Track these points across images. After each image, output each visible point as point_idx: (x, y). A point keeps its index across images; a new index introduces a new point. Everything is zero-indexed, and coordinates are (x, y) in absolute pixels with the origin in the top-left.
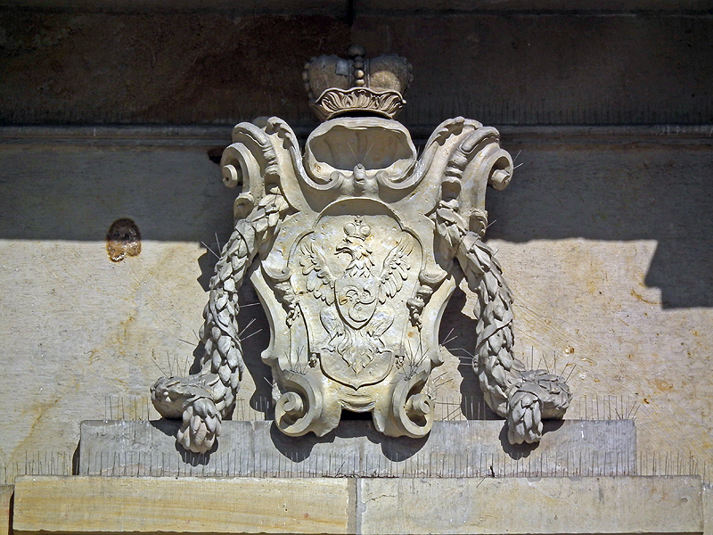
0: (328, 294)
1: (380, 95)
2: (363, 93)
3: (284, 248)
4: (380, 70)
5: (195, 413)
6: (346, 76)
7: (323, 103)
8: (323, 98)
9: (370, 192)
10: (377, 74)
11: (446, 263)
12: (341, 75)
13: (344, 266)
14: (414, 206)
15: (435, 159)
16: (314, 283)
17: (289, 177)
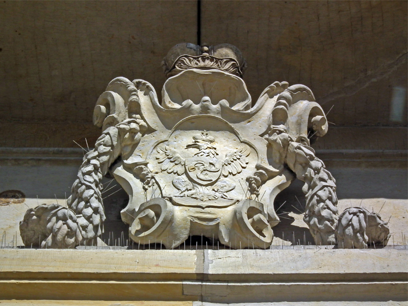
0: (180, 169)
1: (222, 59)
2: (208, 58)
3: (142, 153)
4: (221, 47)
5: (58, 219)
6: (195, 50)
7: (176, 66)
8: (176, 63)
9: (214, 112)
10: (219, 50)
11: (278, 166)
12: (191, 48)
13: (193, 153)
14: (250, 130)
15: (266, 104)
16: (167, 165)
17: (149, 109)
